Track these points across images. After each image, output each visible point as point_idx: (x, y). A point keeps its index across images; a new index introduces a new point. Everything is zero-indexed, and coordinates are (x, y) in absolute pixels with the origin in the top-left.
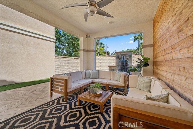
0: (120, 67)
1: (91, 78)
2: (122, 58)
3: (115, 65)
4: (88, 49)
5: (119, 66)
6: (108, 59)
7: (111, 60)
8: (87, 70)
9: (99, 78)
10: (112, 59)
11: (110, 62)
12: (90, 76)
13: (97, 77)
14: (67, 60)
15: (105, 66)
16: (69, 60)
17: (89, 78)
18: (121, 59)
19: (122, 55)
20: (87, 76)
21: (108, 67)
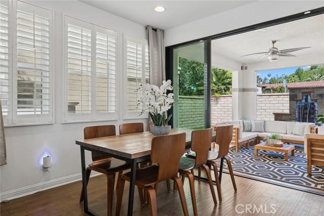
0: (299, 116)
1: (252, 130)
2: (303, 99)
3: (288, 112)
4: (245, 88)
5: (297, 114)
6: (270, 99)
7: (277, 102)
8: (245, 119)
9: (265, 132)
10: (278, 99)
11: (275, 105)
12: (251, 128)
13: (263, 130)
14: (192, 102)
15: (263, 113)
16: (195, 102)
17: (250, 131)
18: (300, 100)
19: (303, 93)
20: (246, 129)
21: (273, 116)
